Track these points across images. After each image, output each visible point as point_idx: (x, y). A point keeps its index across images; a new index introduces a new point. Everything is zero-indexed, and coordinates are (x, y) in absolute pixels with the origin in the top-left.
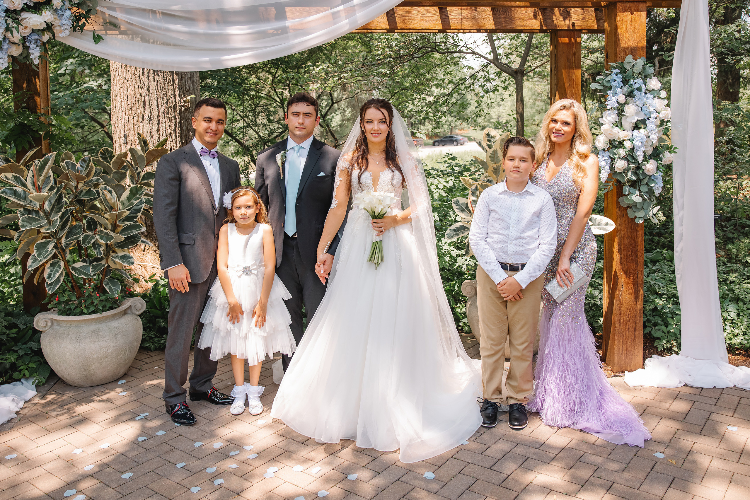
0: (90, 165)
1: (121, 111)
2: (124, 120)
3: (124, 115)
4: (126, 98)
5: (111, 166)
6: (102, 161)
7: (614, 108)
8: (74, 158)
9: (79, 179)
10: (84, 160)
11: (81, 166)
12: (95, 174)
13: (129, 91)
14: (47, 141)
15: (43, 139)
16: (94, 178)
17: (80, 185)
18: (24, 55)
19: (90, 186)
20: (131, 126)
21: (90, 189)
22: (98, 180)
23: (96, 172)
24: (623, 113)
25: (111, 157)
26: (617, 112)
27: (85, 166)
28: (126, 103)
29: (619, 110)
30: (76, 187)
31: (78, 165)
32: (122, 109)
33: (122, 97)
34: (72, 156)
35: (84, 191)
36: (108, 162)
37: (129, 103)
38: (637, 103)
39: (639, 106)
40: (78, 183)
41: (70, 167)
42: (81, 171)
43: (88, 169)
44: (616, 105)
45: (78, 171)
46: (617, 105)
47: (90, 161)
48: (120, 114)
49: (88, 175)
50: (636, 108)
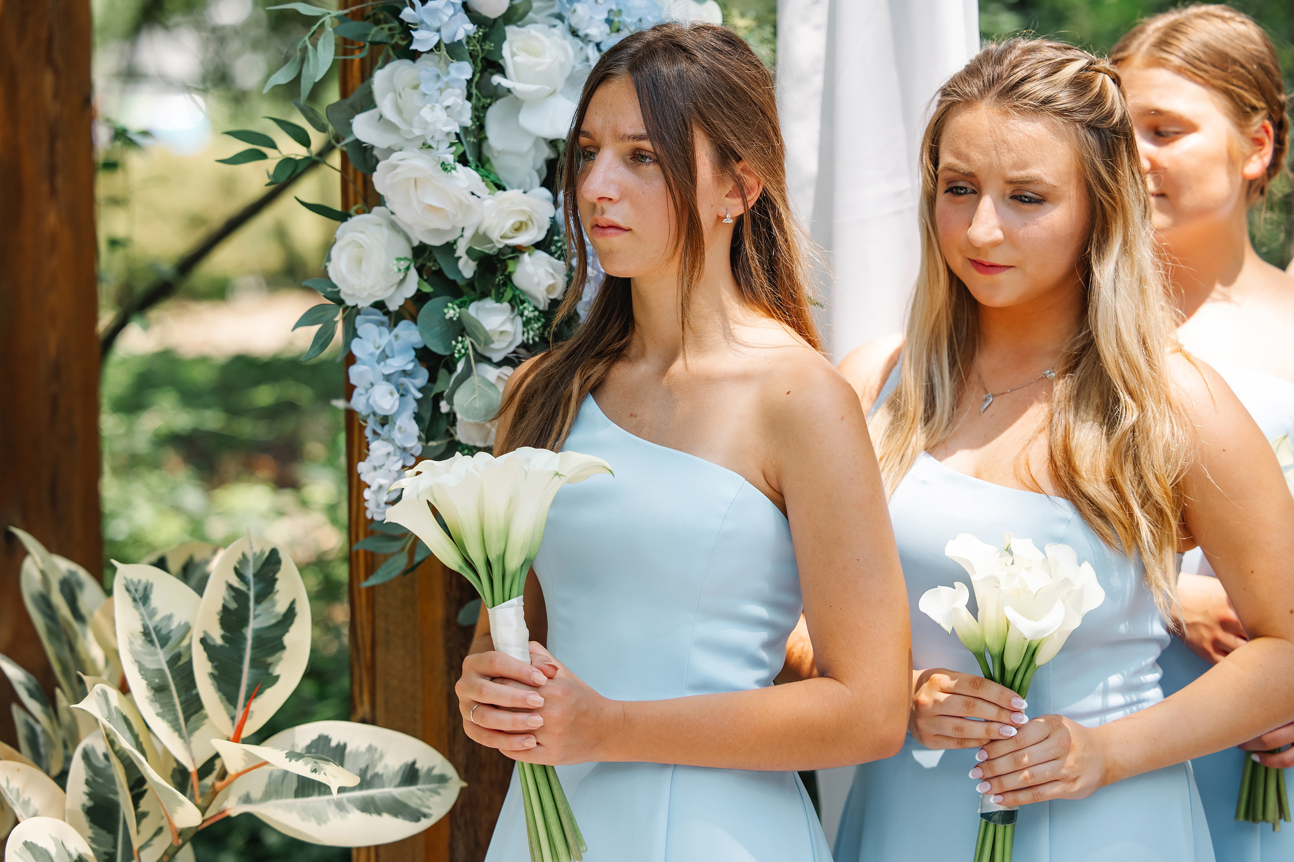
7: (453, 50)
24: (497, 79)
26: (464, 70)
29: (473, 56)
38: (574, 21)
39: (586, 39)
44: (464, 28)
46: (470, 28)
50: (569, 43)
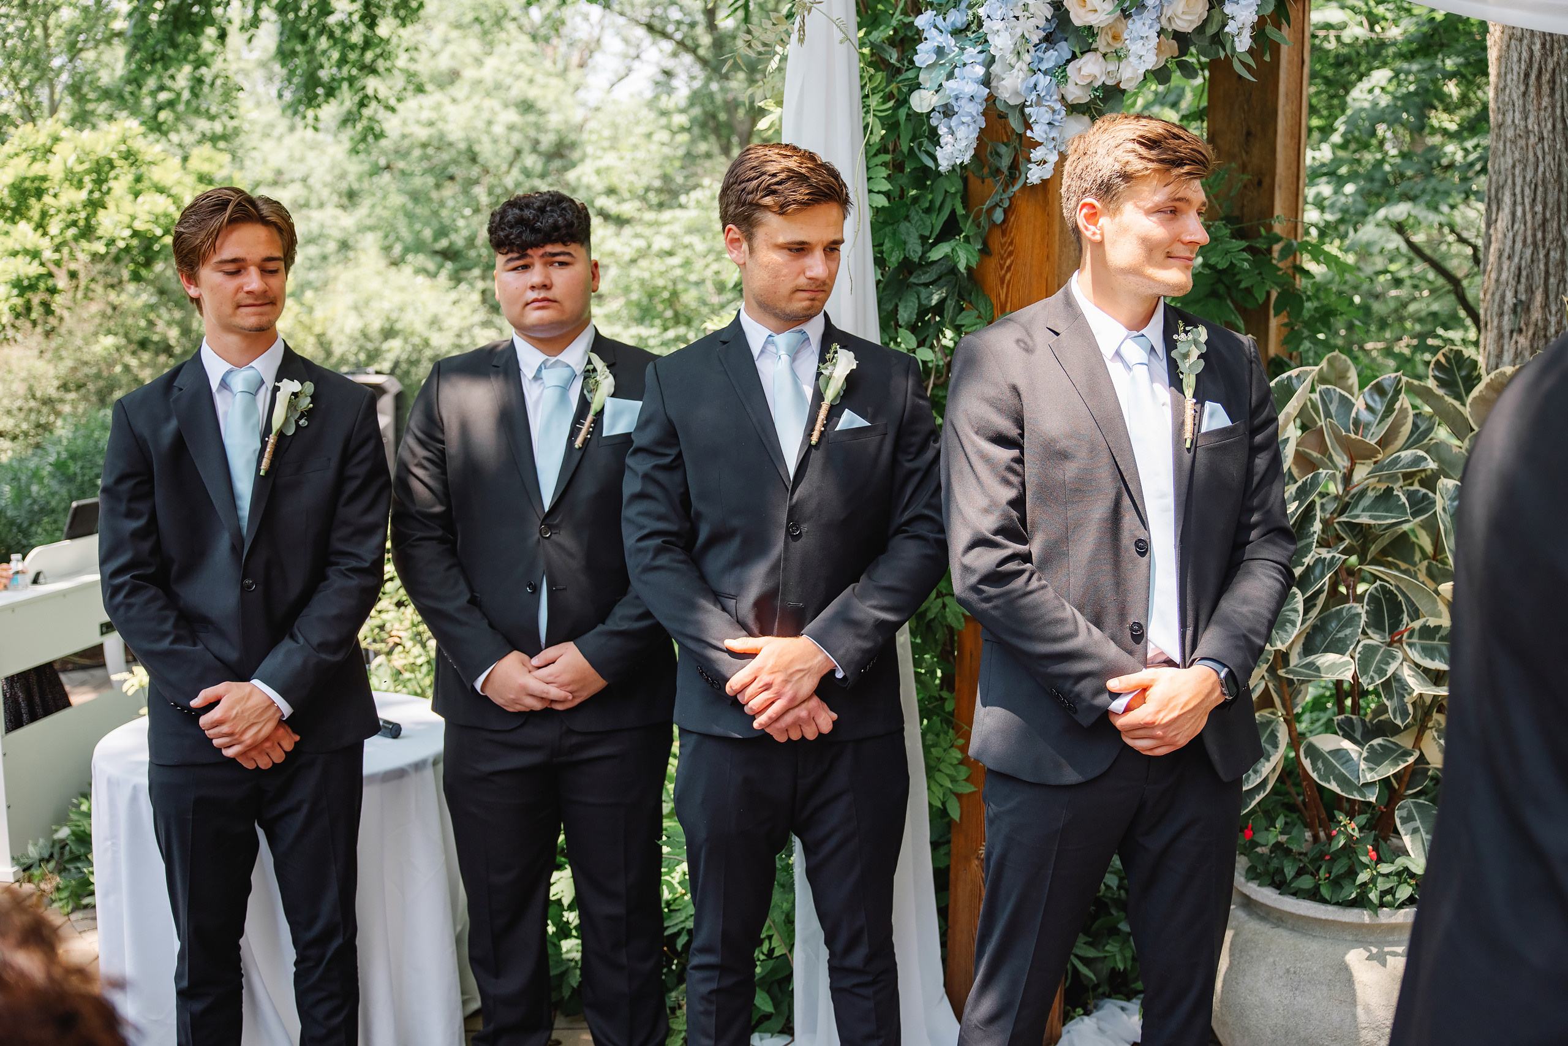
0: (1397, 406)
1: (1510, 234)
2: (1516, 260)
3: (1519, 245)
4: (1527, 191)
5: (1466, 411)
6: (1440, 392)
8: (1353, 378)
9: (1357, 453)
10: (1379, 389)
11: (1369, 408)
12: (1412, 433)
13: (1541, 169)
14: (1283, 319)
15: (1272, 312)
16: (1407, 455)
17: (1361, 473)
18: (1211, 30)
19: (1393, 478)
20: (1539, 280)
21: (1389, 491)
22: (1419, 460)
23: (1415, 426)
25: (1471, 381)
27: (1380, 406)
28: (1528, 207)
30: (1347, 479)
31: (1359, 404)
32: (1516, 227)
33: (1518, 190)
34: (1347, 370)
35: (1371, 494)
36: (1459, 398)
37: (1539, 208)
40: (1353, 464)
41: (1333, 408)
42: (1367, 426)
43: (1390, 420)
45: (1357, 423)
47: (1397, 392)
48: (1509, 243)
49: (1384, 443)
